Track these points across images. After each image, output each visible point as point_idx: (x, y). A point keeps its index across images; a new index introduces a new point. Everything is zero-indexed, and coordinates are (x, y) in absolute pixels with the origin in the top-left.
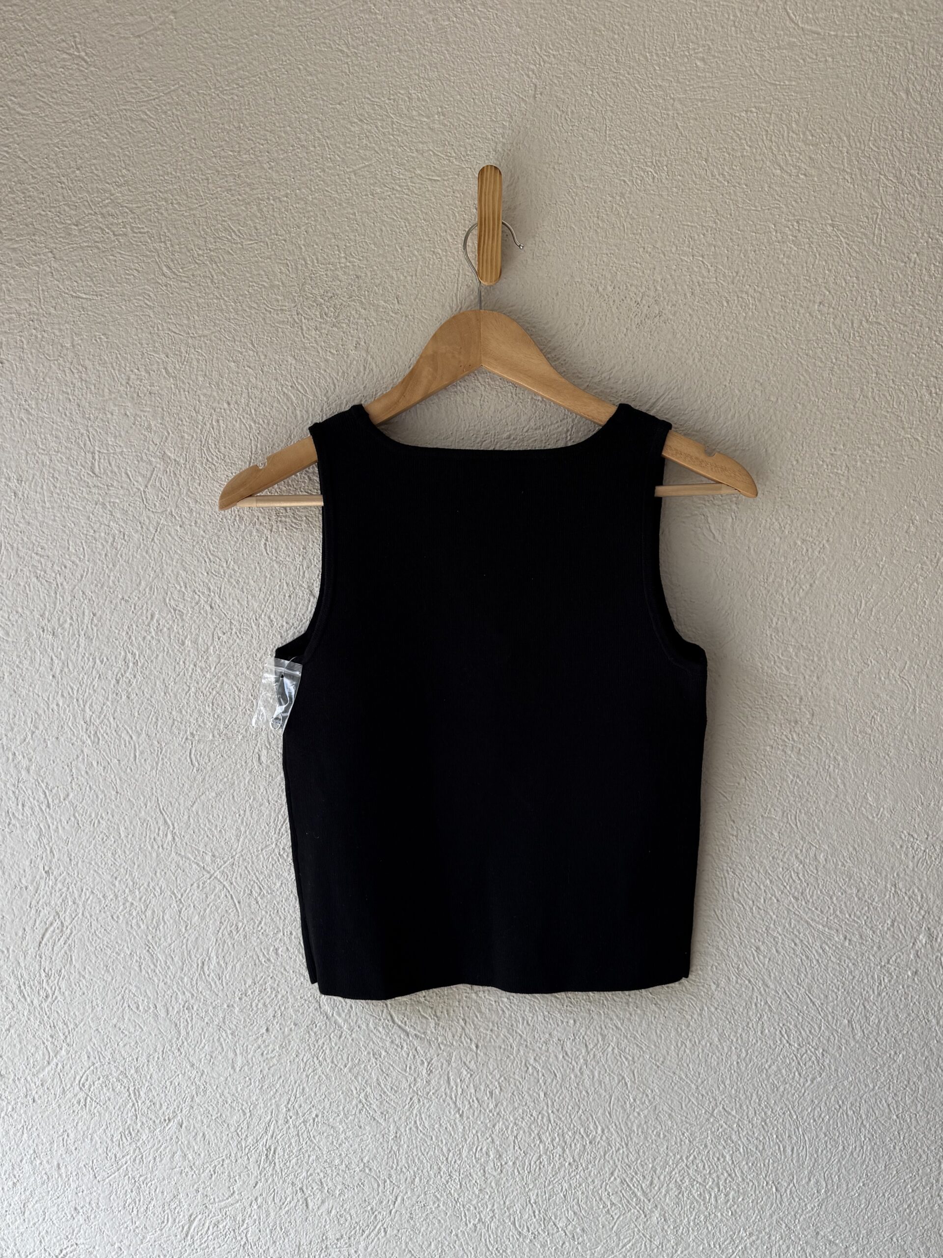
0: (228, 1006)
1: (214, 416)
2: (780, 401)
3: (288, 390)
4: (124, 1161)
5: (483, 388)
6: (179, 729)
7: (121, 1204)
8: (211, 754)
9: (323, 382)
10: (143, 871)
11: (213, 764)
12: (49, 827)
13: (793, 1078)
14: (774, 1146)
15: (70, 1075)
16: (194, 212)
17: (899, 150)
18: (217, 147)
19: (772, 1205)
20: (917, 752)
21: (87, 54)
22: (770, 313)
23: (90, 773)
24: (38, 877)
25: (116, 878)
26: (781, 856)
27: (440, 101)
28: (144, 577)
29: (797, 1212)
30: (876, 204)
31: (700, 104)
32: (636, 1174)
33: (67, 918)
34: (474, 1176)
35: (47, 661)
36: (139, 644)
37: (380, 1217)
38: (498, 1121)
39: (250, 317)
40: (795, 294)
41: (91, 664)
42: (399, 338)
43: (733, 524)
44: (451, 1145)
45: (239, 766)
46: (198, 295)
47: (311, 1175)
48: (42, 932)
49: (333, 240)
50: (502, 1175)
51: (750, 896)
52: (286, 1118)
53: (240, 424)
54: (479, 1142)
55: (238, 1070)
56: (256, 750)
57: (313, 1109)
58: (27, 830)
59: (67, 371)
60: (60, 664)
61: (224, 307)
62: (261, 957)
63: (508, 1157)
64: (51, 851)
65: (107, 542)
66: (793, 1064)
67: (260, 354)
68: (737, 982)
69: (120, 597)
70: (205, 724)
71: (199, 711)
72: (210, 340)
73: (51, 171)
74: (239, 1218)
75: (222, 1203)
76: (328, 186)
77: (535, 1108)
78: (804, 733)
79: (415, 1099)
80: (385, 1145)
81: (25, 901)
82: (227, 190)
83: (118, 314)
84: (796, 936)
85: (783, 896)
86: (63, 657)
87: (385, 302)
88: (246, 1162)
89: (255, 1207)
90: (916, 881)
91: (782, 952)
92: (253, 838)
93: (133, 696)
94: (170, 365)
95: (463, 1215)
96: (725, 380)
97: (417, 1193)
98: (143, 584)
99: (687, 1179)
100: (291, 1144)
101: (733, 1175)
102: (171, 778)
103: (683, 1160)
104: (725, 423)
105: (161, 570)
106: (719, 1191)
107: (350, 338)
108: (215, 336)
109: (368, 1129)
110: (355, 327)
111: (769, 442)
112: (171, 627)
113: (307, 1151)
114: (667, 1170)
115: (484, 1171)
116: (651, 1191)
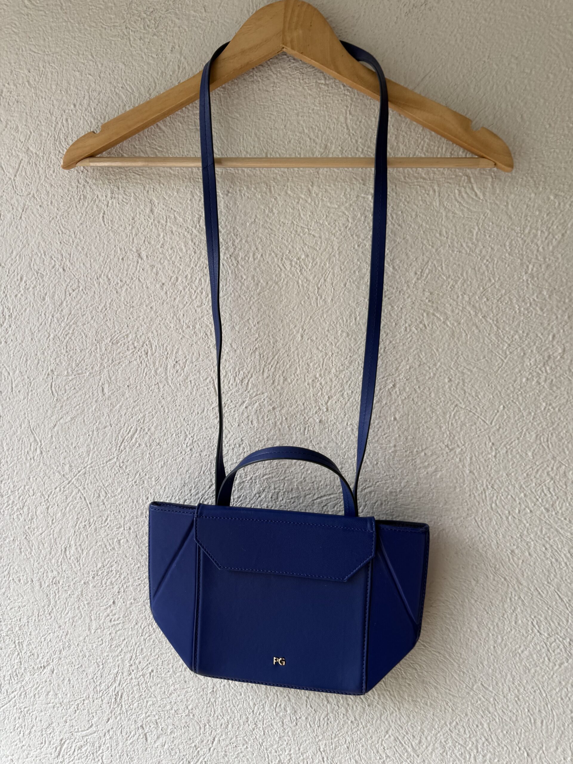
0: (84, 583)
1: (64, 117)
2: (533, 72)
3: (120, 91)
4: (13, 695)
5: (275, 76)
6: (43, 367)
7: (12, 728)
8: (67, 387)
9: (146, 82)
10: (20, 477)
11: (68, 395)
13: (543, 662)
14: (526, 718)
26: (534, 474)
28: (15, 248)
32: (407, 733)
34: (275, 726)
36: (13, 300)
37: (201, 753)
39: (90, 34)
42: (206, 41)
43: (493, 182)
45: (87, 396)
46: (51, 20)
47: (149, 716)
50: (297, 727)
51: (506, 507)
52: (129, 671)
54: (278, 700)
55: (93, 631)
56: (100, 384)
57: (150, 665)
61: (71, 28)
62: (108, 546)
66: (543, 650)
67: (98, 63)
68: (494, 580)
70: (61, 363)
71: (57, 352)
72: (61, 56)
74: (97, 745)
75: (84, 732)
78: (556, 366)
80: (205, 696)
84: (547, 542)
85: (535, 507)
87: (195, 11)
88: (100, 703)
89: (108, 737)
91: (535, 555)
92: (100, 453)
93: (9, 341)
94: (31, 78)
95: (266, 756)
96: (484, 56)
97: (230, 737)
98: (14, 253)
99: (450, 741)
100: (133, 691)
101: (490, 740)
102: (38, 405)
103: (446, 725)
104: (484, 95)
105: (27, 241)
106: (477, 752)
107: (167, 43)
108: (64, 52)
109: (191, 683)
110: (171, 34)
111: (525, 109)
112: (35, 286)
113: (145, 698)
114: (433, 732)
115: (283, 723)
116: (419, 748)
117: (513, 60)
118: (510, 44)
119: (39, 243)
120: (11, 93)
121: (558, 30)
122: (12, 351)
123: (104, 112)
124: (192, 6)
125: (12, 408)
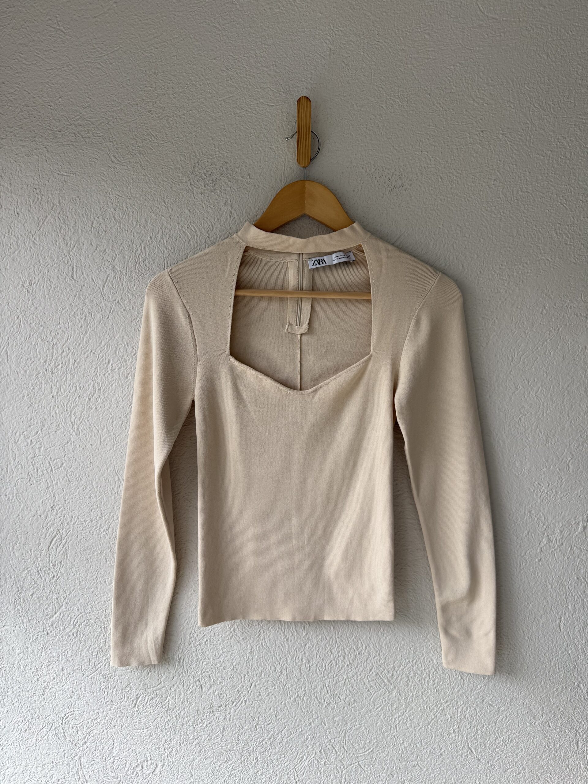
1: (143, 246)
2: (471, 237)
3: (186, 229)
4: (99, 666)
6: (126, 426)
7: (98, 689)
9: (206, 225)
12: (52, 482)
15: (68, 620)
16: (129, 124)
17: (541, 89)
18: (142, 85)
19: (458, 686)
20: (544, 437)
21: (64, 28)
22: (466, 186)
23: (75, 452)
24: (47, 510)
25: (91, 510)
27: (274, 58)
28: (103, 339)
29: (472, 689)
30: (528, 121)
31: (426, 61)
32: (384, 670)
33: (64, 533)
34: (295, 672)
35: (48, 387)
36: (102, 377)
37: (242, 695)
38: (308, 643)
39: (163, 186)
40: (480, 175)
41: (74, 389)
42: (250, 199)
44: (282, 656)
46: (133, 173)
47: (204, 672)
48: (50, 540)
49: (212, 141)
50: (310, 672)
52: (190, 641)
53: (158, 249)
54: (297, 654)
57: (205, 637)
58: (40, 484)
59: (56, 218)
60: (56, 390)
61: (148, 180)
63: (313, 662)
64: (54, 496)
65: (82, 319)
67: (169, 208)
69: (90, 351)
72: (141, 201)
73: (45, 99)
74: (164, 696)
75: (155, 688)
76: (208, 108)
77: (328, 635)
79: (262, 631)
80: (245, 656)
81: (40, 524)
82: (149, 111)
83: (86, 185)
86: (58, 386)
87: (242, 177)
89: (173, 690)
90: (542, 509)
93: (98, 407)
94: (117, 215)
95: (288, 693)
96: (440, 224)
97: (263, 682)
98: (103, 343)
99: (412, 673)
100: (192, 656)
101: (438, 670)
102: (122, 454)
103: (410, 663)
104: (439, 250)
105: (113, 335)
106: (429, 679)
107: (222, 199)
108: (143, 198)
109: (235, 647)
110: (225, 192)
111: (465, 261)
112: (120, 368)
113: (201, 660)
114: (401, 668)
115: (300, 670)
116: (392, 679)
117: (458, 228)
118: (457, 217)
119: (123, 337)
120: (100, 225)
121: (487, 210)
122: (101, 415)
123: (173, 244)
124: (240, 173)
125: (100, 456)
